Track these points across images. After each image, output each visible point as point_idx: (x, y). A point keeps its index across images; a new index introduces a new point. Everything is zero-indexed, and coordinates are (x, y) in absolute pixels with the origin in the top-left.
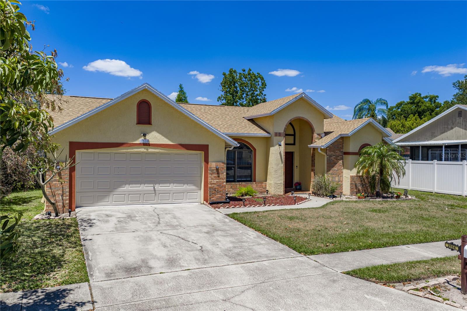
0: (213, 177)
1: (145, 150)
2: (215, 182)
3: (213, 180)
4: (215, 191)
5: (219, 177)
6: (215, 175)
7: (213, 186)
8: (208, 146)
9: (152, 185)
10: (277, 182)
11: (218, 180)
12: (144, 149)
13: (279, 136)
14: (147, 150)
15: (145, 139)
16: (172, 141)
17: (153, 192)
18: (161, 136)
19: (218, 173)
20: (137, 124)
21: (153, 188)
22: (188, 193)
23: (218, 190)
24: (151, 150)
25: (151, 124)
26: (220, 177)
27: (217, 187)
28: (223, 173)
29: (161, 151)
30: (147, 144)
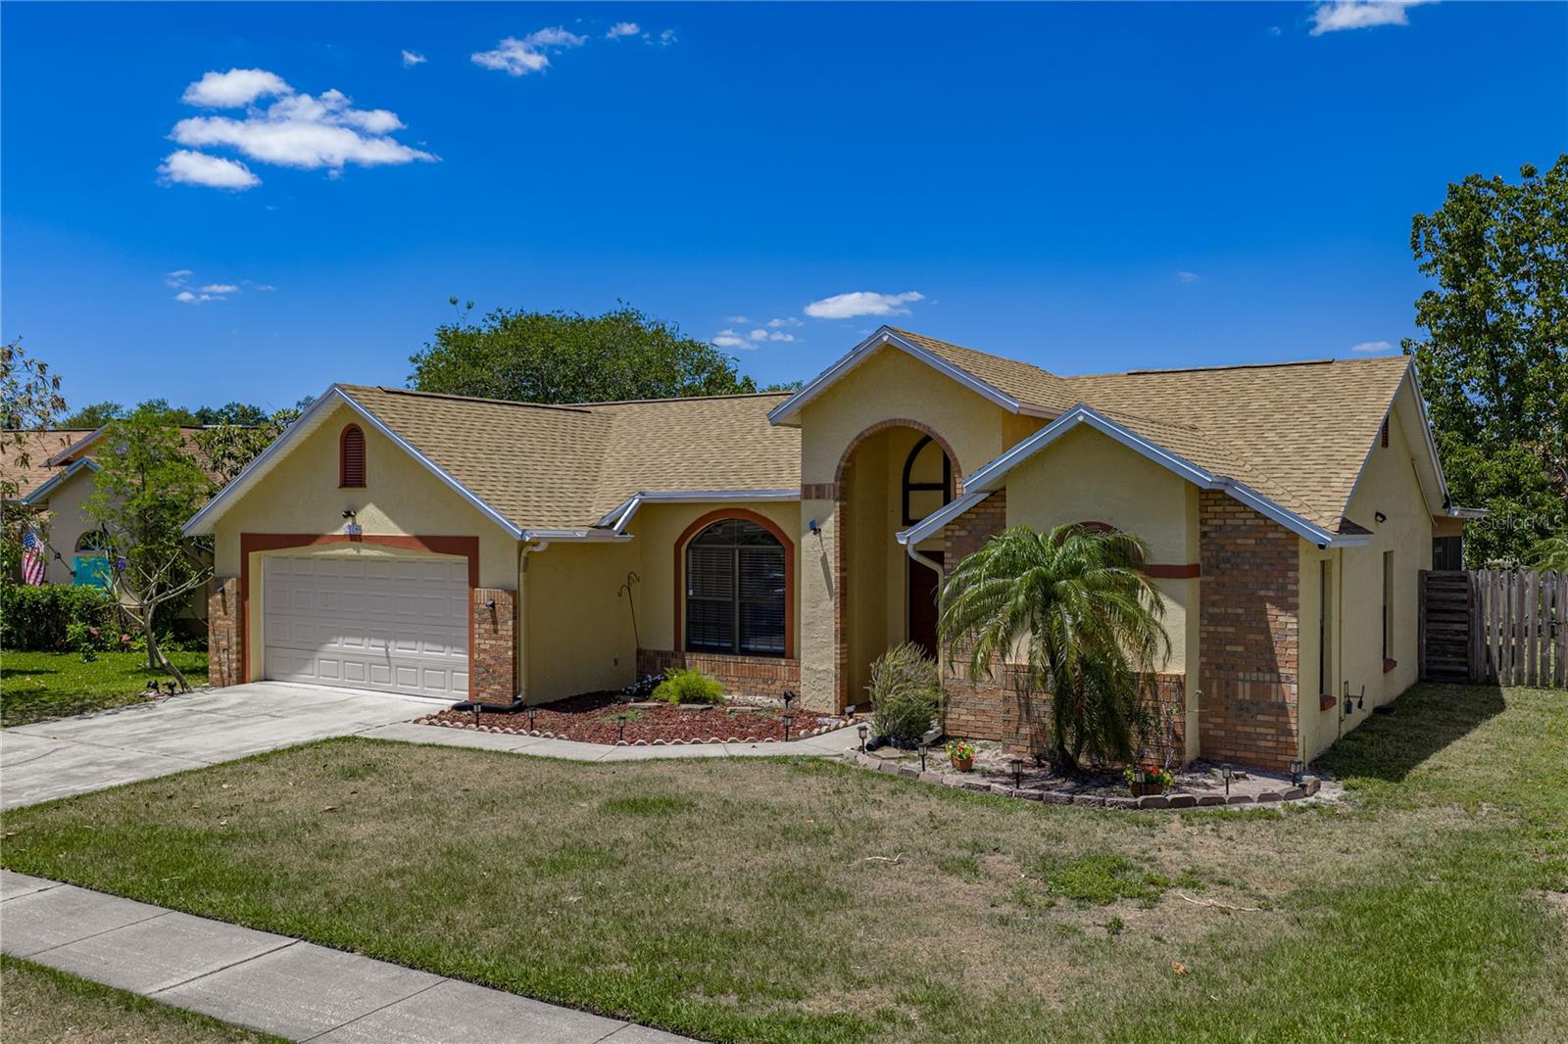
0: (482, 631)
1: (355, 553)
2: (487, 647)
3: (482, 641)
4: (488, 672)
5: (496, 631)
6: (488, 627)
7: (482, 656)
8: (476, 540)
9: (382, 643)
10: (814, 667)
11: (494, 642)
12: (352, 550)
13: (818, 497)
14: (359, 551)
15: (354, 523)
16: (404, 529)
17: (385, 661)
18: (381, 513)
19: (495, 622)
20: (340, 487)
21: (384, 649)
22: (453, 671)
23: (494, 672)
24: (365, 552)
25: (365, 486)
26: (500, 633)
27: (492, 662)
28: (506, 622)
29: (383, 554)
30: (355, 538)
